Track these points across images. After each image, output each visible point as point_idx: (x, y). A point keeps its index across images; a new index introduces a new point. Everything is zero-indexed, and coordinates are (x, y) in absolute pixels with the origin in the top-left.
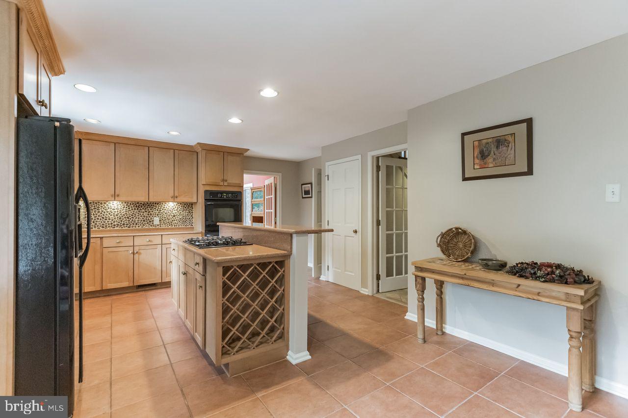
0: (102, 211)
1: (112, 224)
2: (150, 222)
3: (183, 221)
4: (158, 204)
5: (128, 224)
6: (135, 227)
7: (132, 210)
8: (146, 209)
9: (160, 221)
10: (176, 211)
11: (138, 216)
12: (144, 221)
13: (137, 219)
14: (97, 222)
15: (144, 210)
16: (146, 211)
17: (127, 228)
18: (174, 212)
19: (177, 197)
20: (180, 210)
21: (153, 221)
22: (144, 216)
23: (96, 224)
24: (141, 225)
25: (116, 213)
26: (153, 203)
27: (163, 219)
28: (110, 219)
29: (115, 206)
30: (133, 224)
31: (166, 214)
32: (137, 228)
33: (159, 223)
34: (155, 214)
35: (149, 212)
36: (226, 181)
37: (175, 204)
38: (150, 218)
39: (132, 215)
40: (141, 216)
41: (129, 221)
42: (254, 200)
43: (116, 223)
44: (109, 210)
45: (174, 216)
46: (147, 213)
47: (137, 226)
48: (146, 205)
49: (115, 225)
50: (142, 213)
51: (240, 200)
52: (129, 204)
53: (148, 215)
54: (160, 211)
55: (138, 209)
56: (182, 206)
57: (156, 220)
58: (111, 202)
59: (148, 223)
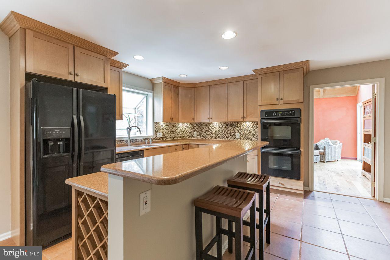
0: (210, 128)
1: (214, 136)
2: (234, 136)
3: (256, 137)
4: (239, 123)
5: (222, 137)
6: (226, 139)
7: (224, 127)
8: (231, 127)
9: (240, 135)
10: (251, 129)
11: (227, 131)
12: (231, 135)
13: (227, 134)
14: (207, 135)
15: (230, 128)
16: (232, 129)
17: (221, 139)
18: (250, 129)
19: (245, 118)
20: (254, 128)
21: (236, 135)
22: (231, 132)
23: (207, 136)
24: (229, 138)
25: (216, 130)
26: (236, 123)
27: (242, 134)
28: (213, 133)
29: (216, 125)
30: (225, 137)
31: (244, 130)
32: (227, 140)
33: (239, 137)
34: (237, 131)
35: (233, 129)
36: (282, 99)
37: (251, 123)
38: (234, 133)
39: (224, 131)
40: (229, 132)
41: (222, 135)
42: (365, 116)
43: (216, 136)
44: (213, 128)
45: (250, 132)
46: (232, 130)
47: (227, 138)
48: (232, 124)
49: (215, 137)
50: (229, 130)
51: (299, 118)
52: (222, 124)
53: (233, 131)
54: (240, 128)
55: (227, 127)
56: (255, 125)
57: (238, 136)
58: (214, 123)
59: (233, 137)
